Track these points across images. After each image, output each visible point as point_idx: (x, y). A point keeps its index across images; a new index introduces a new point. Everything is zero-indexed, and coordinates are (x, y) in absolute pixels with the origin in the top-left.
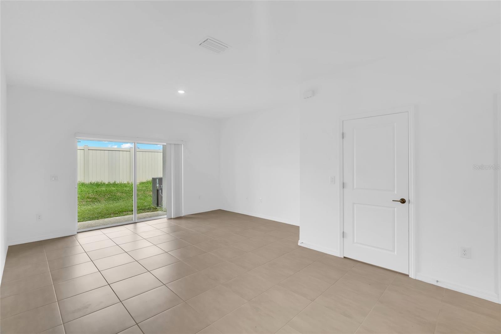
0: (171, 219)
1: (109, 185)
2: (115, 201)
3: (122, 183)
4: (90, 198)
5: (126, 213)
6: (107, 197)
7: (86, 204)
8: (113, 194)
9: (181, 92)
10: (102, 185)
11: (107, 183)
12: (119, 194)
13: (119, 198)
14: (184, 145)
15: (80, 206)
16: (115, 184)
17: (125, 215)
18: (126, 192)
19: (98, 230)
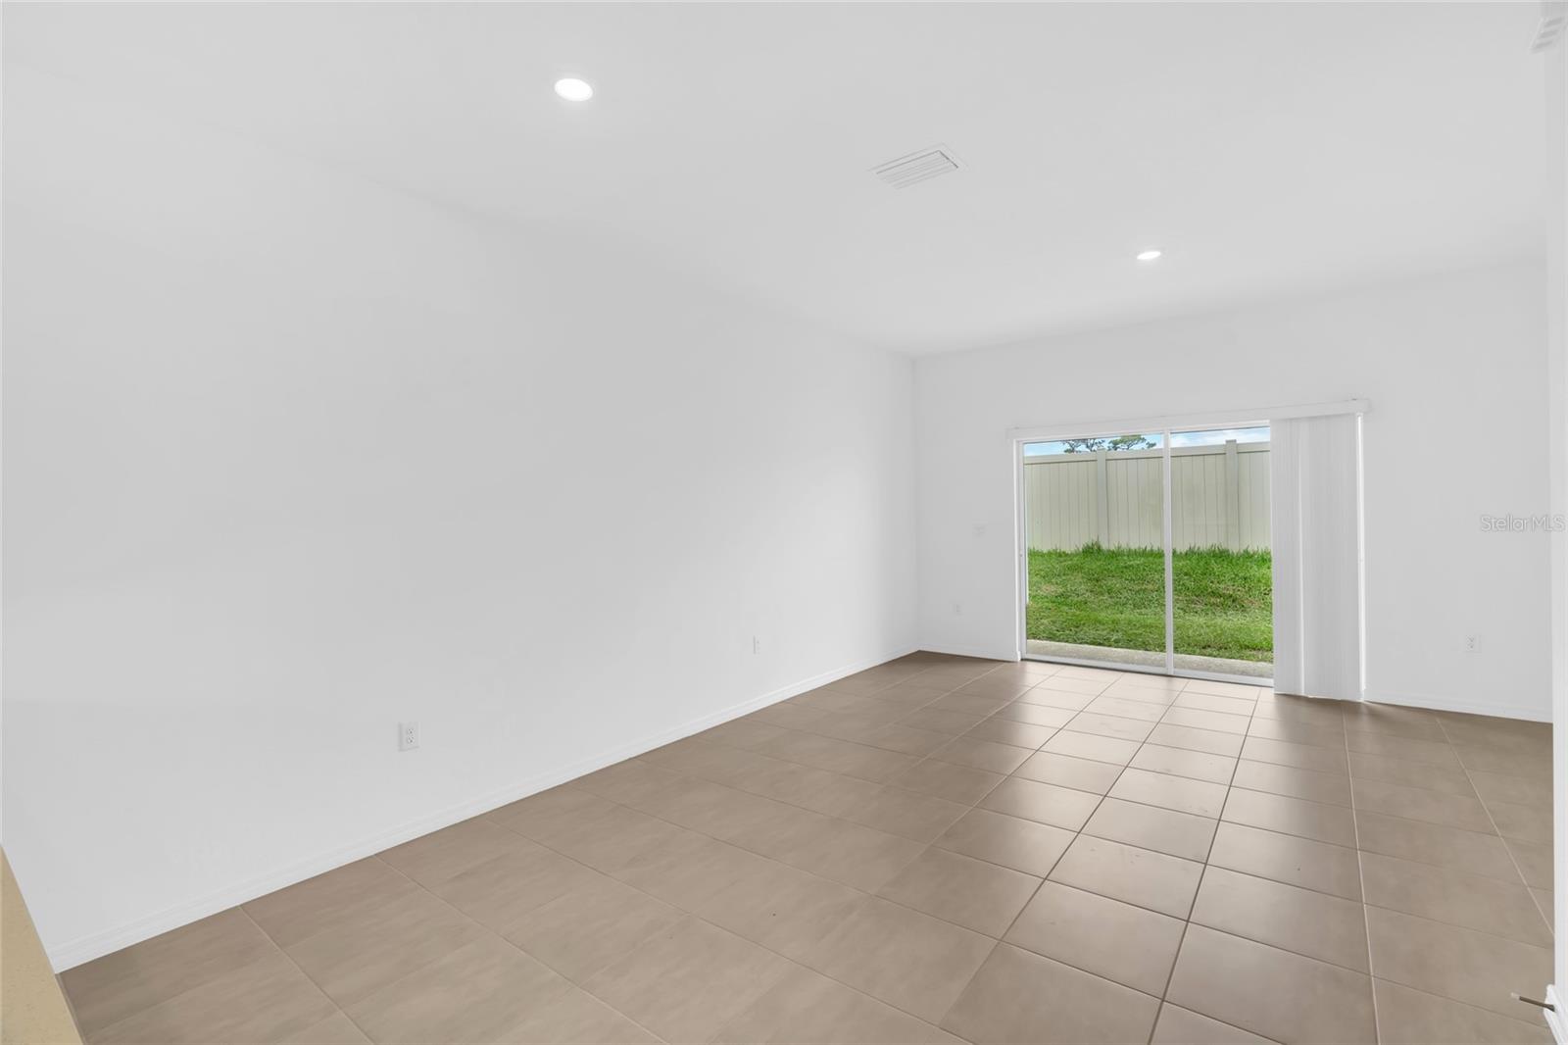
14: (1364, 414)
19: (1063, 666)
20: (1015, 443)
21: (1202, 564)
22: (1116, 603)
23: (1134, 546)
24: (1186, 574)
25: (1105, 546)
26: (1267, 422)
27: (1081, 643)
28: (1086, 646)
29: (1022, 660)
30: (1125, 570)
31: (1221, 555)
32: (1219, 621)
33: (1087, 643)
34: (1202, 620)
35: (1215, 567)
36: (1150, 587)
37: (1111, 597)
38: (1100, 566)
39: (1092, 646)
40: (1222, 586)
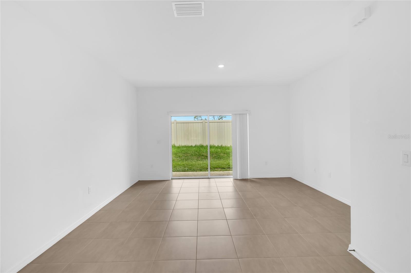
0: (237, 179)
1: (218, 147)
2: (218, 159)
3: (227, 146)
4: (204, 156)
5: (217, 169)
6: (214, 156)
7: (201, 160)
8: (218, 154)
9: (221, 66)
10: (213, 147)
11: (216, 146)
12: (222, 154)
13: (221, 157)
14: (249, 114)
15: (197, 161)
16: (221, 147)
17: (216, 171)
18: (226, 154)
19: (184, 179)
20: (169, 117)
21: (199, 149)
22: (181, 160)
23: (183, 145)
24: (196, 151)
25: (176, 145)
26: (231, 114)
27: (180, 172)
28: (181, 172)
29: (171, 179)
30: (182, 151)
31: (202, 146)
32: (205, 162)
33: (181, 171)
34: (201, 162)
35: (202, 149)
36: (189, 155)
37: (180, 158)
38: (176, 150)
39: (183, 172)
40: (204, 154)
